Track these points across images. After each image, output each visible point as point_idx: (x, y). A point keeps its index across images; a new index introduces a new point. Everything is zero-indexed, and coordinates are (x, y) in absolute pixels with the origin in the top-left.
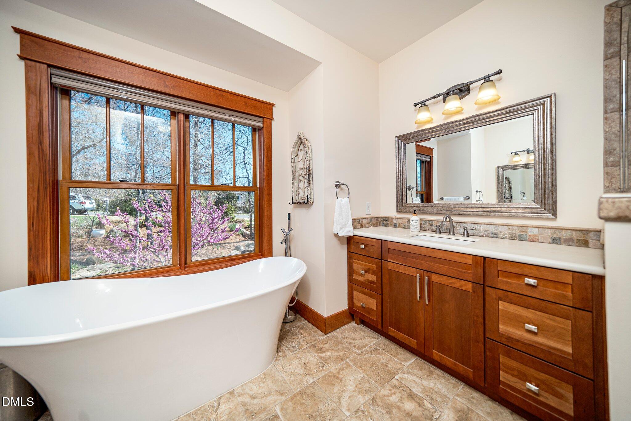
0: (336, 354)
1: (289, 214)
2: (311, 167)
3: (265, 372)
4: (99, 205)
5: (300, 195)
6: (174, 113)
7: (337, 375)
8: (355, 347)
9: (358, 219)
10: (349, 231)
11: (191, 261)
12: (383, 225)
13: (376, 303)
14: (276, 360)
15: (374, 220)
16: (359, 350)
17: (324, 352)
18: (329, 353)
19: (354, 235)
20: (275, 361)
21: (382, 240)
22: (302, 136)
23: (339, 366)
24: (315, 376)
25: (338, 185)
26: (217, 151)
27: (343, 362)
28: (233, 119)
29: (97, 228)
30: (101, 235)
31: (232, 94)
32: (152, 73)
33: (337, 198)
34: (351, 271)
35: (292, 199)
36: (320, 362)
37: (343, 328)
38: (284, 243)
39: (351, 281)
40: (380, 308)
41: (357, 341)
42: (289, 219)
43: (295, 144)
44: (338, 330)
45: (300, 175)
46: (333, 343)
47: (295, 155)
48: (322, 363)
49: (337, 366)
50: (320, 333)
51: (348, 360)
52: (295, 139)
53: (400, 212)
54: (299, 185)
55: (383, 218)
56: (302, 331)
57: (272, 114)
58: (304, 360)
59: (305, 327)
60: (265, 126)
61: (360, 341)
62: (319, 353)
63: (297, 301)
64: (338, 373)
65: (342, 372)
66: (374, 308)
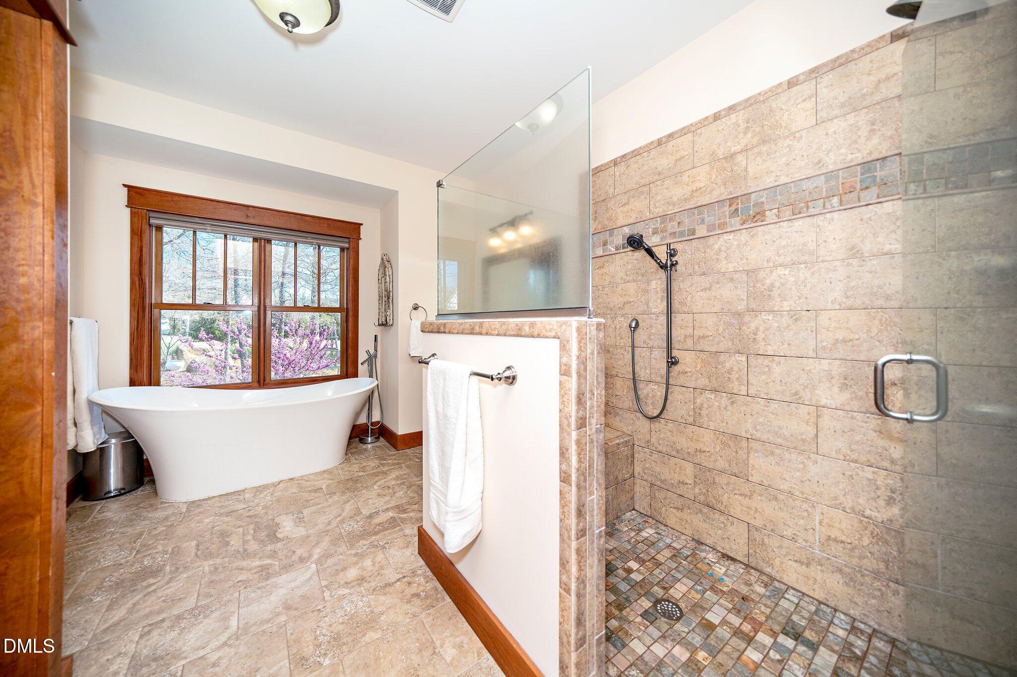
1: (376, 336)
2: (391, 289)
4: (174, 327)
6: (255, 240)
7: (386, 472)
11: (270, 378)
22: (384, 258)
23: (392, 467)
27: (398, 466)
28: (318, 242)
29: (173, 358)
30: (179, 368)
32: (234, 206)
33: (411, 320)
35: (379, 321)
37: (419, 447)
38: (367, 364)
42: (376, 340)
43: (380, 265)
44: (412, 449)
46: (399, 456)
51: (403, 465)
56: (376, 449)
57: (360, 234)
59: (382, 446)
60: (352, 247)
65: (391, 470)
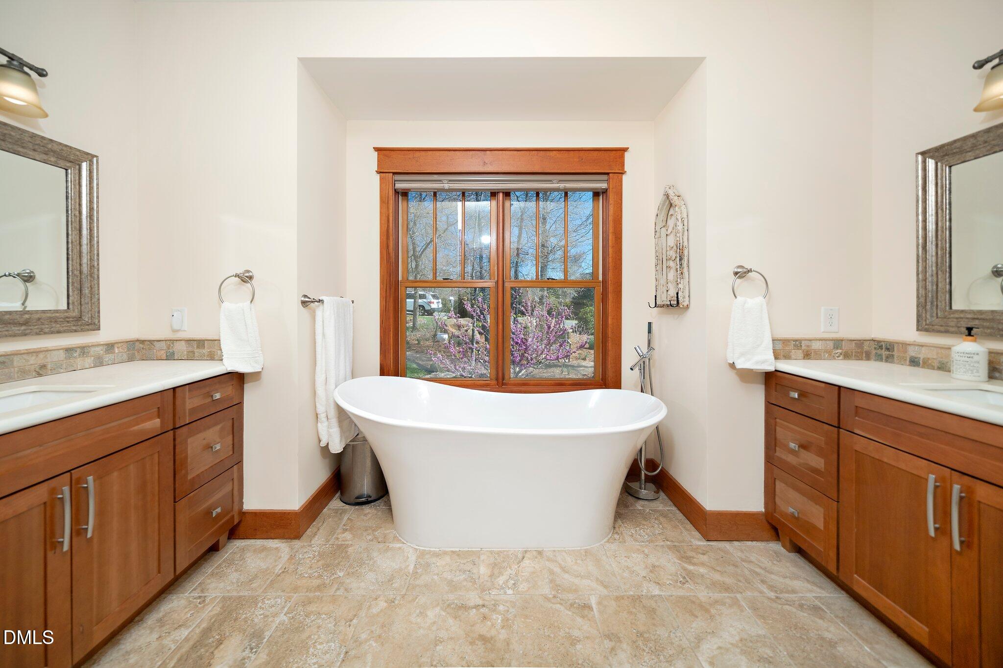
0: (717, 577)
1: (650, 324)
2: (686, 244)
3: (587, 549)
4: (445, 305)
5: (669, 293)
6: (492, 195)
7: (708, 607)
8: (764, 584)
9: (796, 341)
10: (763, 362)
11: (510, 378)
12: (879, 358)
13: (824, 514)
14: (608, 541)
15: (846, 346)
16: (772, 591)
17: (694, 564)
18: (702, 570)
19: (776, 371)
20: (606, 542)
21: (840, 387)
22: (671, 192)
23: (717, 596)
24: (664, 589)
25: (741, 274)
26: (571, 227)
27: (727, 595)
28: (562, 185)
29: (441, 332)
31: (562, 151)
32: (471, 153)
33: (736, 297)
34: (771, 442)
35: (656, 299)
36: (681, 575)
37: (749, 543)
38: (637, 370)
39: (770, 460)
40: (833, 528)
41: (773, 576)
42: (650, 331)
43: (660, 206)
44: (736, 543)
45: (670, 259)
46: (717, 559)
47: (660, 225)
48: (684, 578)
49: (711, 594)
50: (697, 534)
51: (739, 596)
52: (661, 198)
53: (927, 330)
54: (669, 275)
55: (879, 342)
56: (662, 519)
57: (623, 165)
58: (652, 560)
59: (670, 515)
60: (611, 187)
61: (781, 580)
62: (683, 561)
63: (661, 470)
64: (711, 605)
65: (718, 607)
66: (821, 525)
